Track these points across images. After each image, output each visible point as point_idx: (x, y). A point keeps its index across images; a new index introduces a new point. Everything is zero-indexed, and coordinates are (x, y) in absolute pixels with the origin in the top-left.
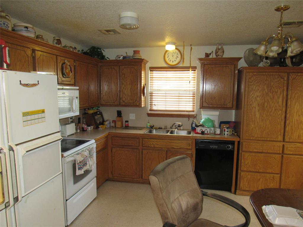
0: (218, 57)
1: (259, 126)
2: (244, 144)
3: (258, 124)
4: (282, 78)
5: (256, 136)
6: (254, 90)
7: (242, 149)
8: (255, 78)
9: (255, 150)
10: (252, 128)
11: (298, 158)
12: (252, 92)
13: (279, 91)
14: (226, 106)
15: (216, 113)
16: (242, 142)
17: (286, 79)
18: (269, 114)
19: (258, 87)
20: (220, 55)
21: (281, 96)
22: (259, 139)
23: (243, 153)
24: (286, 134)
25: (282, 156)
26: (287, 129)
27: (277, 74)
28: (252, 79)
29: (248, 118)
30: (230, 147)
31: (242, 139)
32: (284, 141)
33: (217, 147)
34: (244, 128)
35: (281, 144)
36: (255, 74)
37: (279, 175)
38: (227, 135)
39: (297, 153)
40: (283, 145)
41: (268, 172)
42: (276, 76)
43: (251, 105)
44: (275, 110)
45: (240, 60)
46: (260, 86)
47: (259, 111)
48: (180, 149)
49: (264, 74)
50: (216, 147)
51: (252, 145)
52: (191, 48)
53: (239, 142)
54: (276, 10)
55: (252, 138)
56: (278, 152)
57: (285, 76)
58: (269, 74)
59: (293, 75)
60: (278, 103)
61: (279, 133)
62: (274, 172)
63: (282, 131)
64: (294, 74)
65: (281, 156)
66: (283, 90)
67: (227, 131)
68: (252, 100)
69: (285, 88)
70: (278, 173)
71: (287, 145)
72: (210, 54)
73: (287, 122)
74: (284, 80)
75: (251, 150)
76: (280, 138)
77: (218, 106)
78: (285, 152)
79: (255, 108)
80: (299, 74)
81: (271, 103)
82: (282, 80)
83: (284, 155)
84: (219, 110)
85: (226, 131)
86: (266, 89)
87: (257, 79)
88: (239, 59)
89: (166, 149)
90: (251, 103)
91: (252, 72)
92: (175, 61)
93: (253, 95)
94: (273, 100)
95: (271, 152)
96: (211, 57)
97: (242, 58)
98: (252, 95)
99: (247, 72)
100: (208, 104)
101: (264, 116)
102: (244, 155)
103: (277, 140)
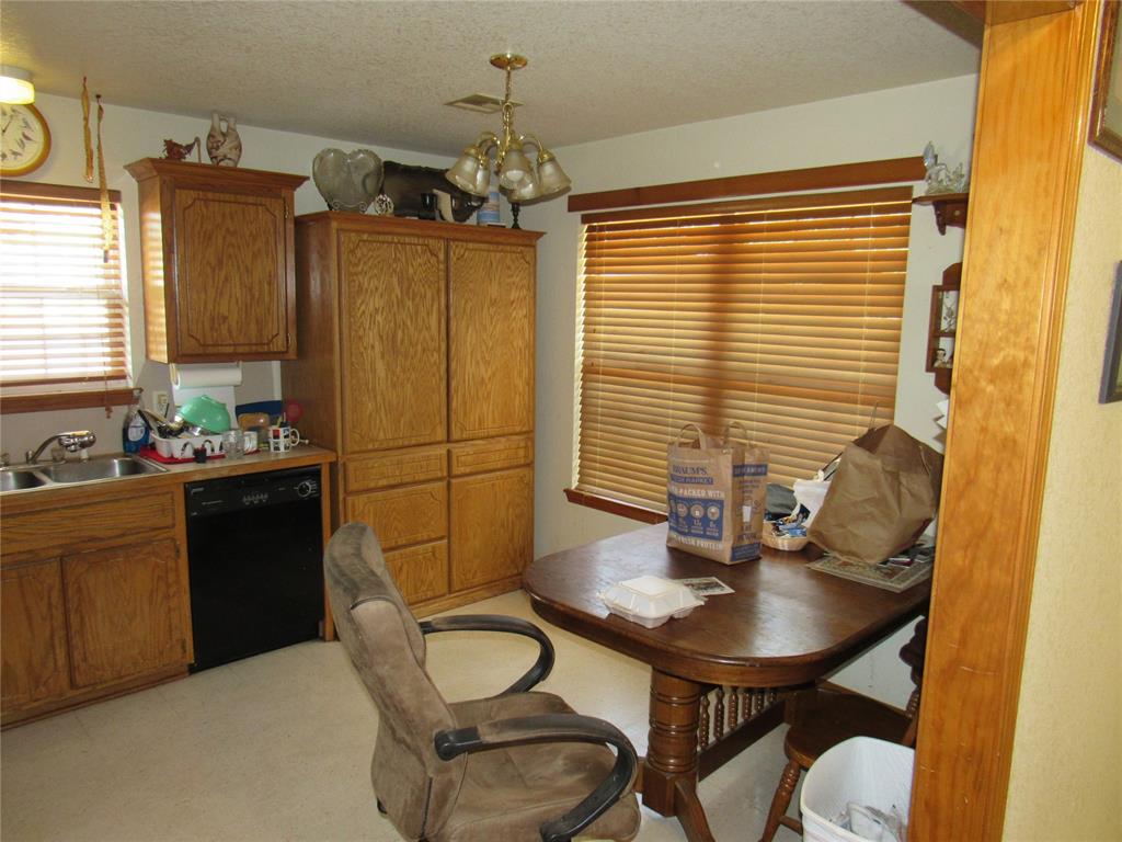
0: (222, 164)
1: (387, 404)
2: (351, 466)
3: (384, 399)
4: (432, 254)
5: (382, 435)
6: (367, 290)
7: (345, 485)
8: (365, 250)
9: (384, 482)
10: (368, 413)
11: (483, 481)
12: (362, 297)
13: (429, 295)
14: (266, 348)
15: (231, 375)
16: (344, 464)
17: (442, 257)
18: (409, 362)
19: (376, 282)
20: (229, 156)
21: (435, 307)
22: (391, 444)
23: (350, 499)
24: (453, 416)
25: (449, 484)
26: (454, 404)
27: (421, 241)
28: (359, 253)
29: (354, 382)
30: (307, 487)
31: (343, 453)
32: (449, 441)
33: (266, 496)
34: (347, 416)
35: (442, 451)
36: (365, 237)
37: (445, 541)
38: (286, 448)
39: (479, 468)
40: (449, 451)
41: (420, 539)
42: (419, 248)
43: (360, 338)
44: (424, 350)
45: (301, 184)
46: (382, 278)
47: (383, 357)
48: (123, 535)
49: (389, 238)
50: (264, 497)
51: (373, 467)
52: (100, 108)
53: (333, 466)
54: (492, 62)
55: (370, 447)
56: (440, 475)
57: (440, 249)
58: (402, 239)
59: (457, 246)
60: (428, 328)
61: (438, 420)
62: (433, 536)
63: (444, 413)
64: (460, 243)
65: (445, 483)
66: (439, 290)
67: (285, 437)
68: (362, 323)
69: (442, 285)
70: (443, 534)
71: (457, 449)
72: (189, 148)
73: (453, 384)
74: (438, 262)
75: (372, 485)
76: (441, 434)
77: (241, 350)
78: (457, 470)
79: (373, 347)
80: (471, 245)
81: (412, 329)
82: (433, 260)
83: (453, 481)
84: (241, 363)
85: (282, 435)
86: (397, 286)
87: (372, 256)
88: (298, 181)
89: (58, 552)
90: (361, 332)
91: (357, 231)
92: (15, 153)
93: (363, 307)
94: (416, 320)
95: (422, 477)
96: (191, 158)
97: (307, 178)
98: (361, 305)
99: (342, 230)
100: (201, 345)
101: (399, 369)
102: (353, 505)
103: (433, 440)
